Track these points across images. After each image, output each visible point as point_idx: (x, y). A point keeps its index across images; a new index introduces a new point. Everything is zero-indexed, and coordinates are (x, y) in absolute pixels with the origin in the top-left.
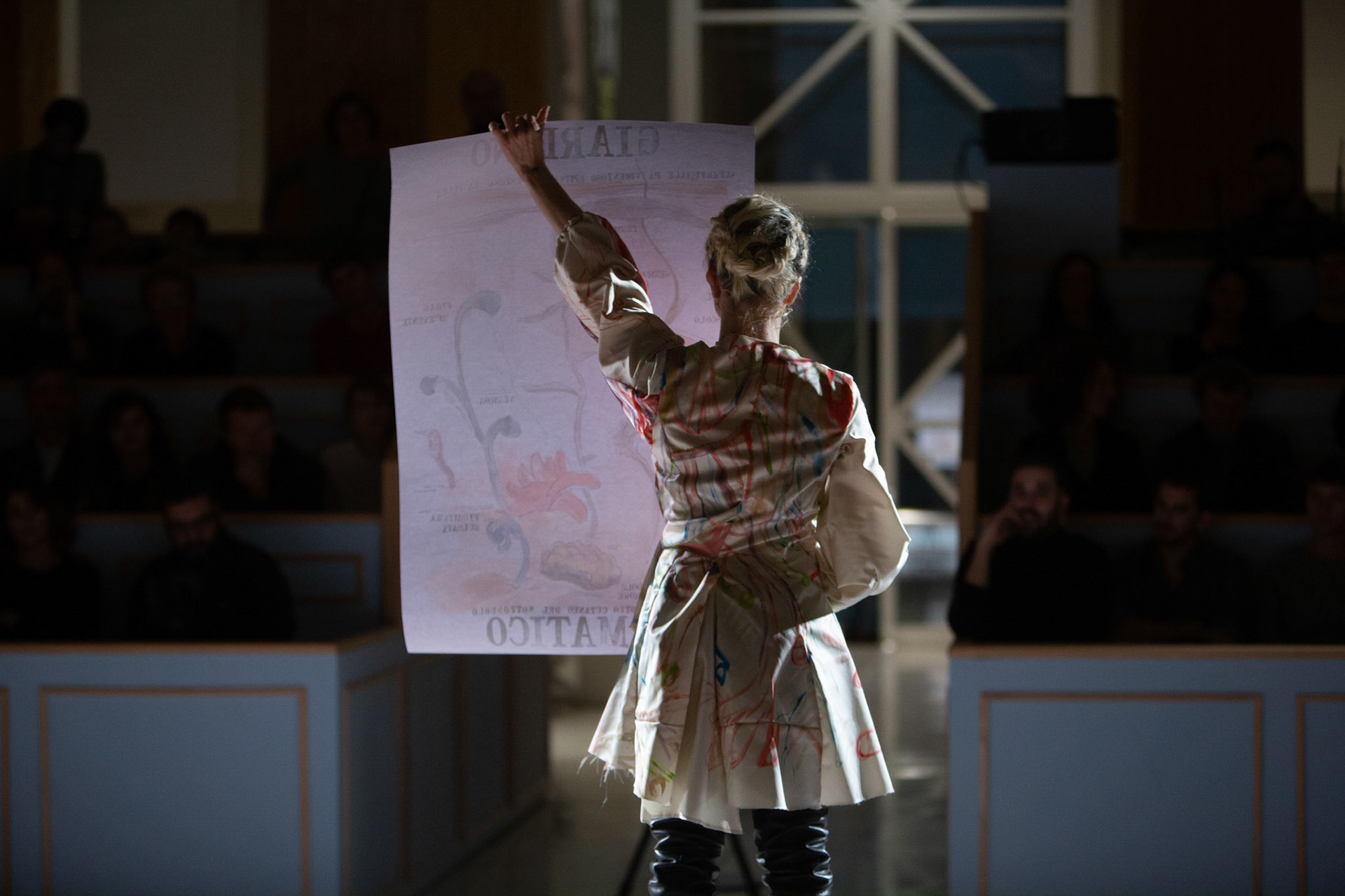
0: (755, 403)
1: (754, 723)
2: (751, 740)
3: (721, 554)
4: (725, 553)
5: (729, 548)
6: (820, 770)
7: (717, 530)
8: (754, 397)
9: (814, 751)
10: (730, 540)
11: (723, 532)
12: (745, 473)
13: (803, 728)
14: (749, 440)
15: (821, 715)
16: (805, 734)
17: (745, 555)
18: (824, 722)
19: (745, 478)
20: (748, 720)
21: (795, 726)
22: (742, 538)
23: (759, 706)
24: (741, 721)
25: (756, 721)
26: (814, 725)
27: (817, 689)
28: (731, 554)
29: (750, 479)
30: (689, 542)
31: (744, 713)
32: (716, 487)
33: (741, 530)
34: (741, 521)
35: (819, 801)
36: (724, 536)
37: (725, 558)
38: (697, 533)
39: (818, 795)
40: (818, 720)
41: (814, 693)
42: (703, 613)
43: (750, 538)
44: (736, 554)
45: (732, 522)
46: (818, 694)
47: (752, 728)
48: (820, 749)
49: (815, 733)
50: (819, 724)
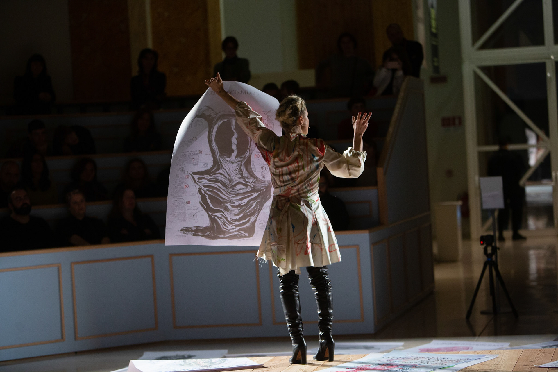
0: (299, 152)
1: (302, 243)
2: (302, 248)
3: (290, 196)
4: (291, 195)
5: (292, 194)
6: (322, 256)
7: (288, 189)
8: (298, 150)
9: (320, 250)
10: (293, 192)
11: (290, 190)
12: (297, 172)
13: (316, 244)
14: (298, 163)
15: (321, 240)
16: (317, 245)
17: (297, 196)
18: (322, 242)
19: (297, 173)
20: (301, 242)
21: (314, 243)
22: (296, 191)
23: (303, 238)
24: (299, 243)
25: (303, 242)
26: (319, 243)
27: (320, 232)
28: (293, 196)
29: (298, 173)
30: (281, 194)
31: (300, 240)
32: (288, 176)
33: (295, 189)
34: (295, 186)
35: (322, 265)
36: (291, 191)
37: (292, 197)
38: (283, 190)
39: (322, 263)
40: (320, 241)
41: (319, 234)
42: (287, 213)
43: (298, 191)
44: (295, 196)
45: (292, 186)
46: (320, 234)
47: (302, 244)
48: (322, 249)
49: (319, 245)
50: (321, 243)
